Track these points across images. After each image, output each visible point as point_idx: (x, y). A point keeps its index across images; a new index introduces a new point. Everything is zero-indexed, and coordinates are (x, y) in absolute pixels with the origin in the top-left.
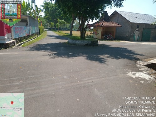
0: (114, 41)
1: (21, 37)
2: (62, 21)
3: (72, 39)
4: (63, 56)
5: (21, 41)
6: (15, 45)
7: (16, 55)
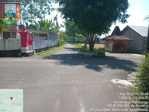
0: (125, 54)
1: (40, 49)
2: (79, 35)
3: (82, 51)
4: (67, 64)
5: (40, 51)
6: (34, 54)
7: (31, 61)
